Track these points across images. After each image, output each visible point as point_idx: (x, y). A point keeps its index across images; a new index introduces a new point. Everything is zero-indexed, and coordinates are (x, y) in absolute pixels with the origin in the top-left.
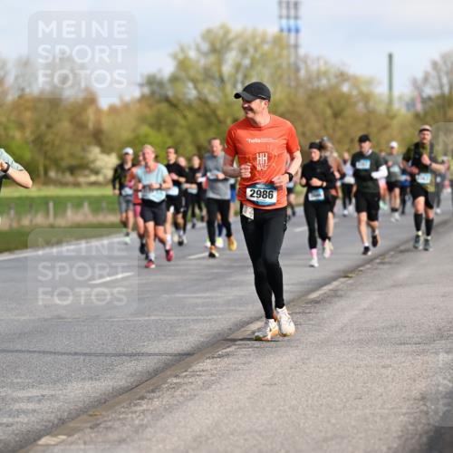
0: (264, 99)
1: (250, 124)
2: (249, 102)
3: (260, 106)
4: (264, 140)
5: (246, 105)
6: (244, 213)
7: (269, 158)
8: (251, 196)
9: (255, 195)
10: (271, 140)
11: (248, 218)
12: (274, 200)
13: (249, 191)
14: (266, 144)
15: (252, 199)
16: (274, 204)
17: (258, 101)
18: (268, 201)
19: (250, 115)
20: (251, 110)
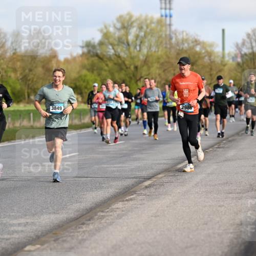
1: (182, 76)
2: (184, 65)
3: (188, 67)
7: (189, 92)
8: (182, 108)
9: (184, 108)
10: (190, 83)
13: (181, 106)
14: (187, 85)
15: (184, 110)
16: (192, 112)
17: (187, 65)
18: (190, 110)
19: (183, 72)
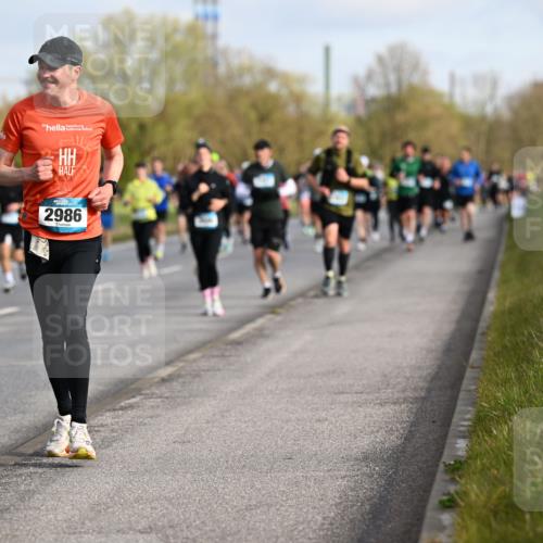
0: (74, 64)
2: (53, 69)
4: (71, 128)
5: (47, 75)
6: (32, 249)
7: (79, 158)
8: (47, 219)
9: (53, 217)
11: (40, 258)
12: (83, 224)
13: (42, 212)
14: (75, 133)
15: (48, 224)
16: (84, 231)
17: (67, 67)
18: (74, 225)
19: (52, 90)
20: (55, 81)
